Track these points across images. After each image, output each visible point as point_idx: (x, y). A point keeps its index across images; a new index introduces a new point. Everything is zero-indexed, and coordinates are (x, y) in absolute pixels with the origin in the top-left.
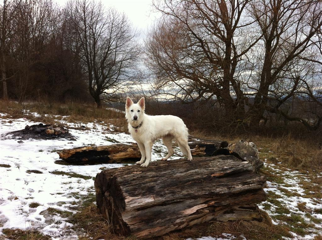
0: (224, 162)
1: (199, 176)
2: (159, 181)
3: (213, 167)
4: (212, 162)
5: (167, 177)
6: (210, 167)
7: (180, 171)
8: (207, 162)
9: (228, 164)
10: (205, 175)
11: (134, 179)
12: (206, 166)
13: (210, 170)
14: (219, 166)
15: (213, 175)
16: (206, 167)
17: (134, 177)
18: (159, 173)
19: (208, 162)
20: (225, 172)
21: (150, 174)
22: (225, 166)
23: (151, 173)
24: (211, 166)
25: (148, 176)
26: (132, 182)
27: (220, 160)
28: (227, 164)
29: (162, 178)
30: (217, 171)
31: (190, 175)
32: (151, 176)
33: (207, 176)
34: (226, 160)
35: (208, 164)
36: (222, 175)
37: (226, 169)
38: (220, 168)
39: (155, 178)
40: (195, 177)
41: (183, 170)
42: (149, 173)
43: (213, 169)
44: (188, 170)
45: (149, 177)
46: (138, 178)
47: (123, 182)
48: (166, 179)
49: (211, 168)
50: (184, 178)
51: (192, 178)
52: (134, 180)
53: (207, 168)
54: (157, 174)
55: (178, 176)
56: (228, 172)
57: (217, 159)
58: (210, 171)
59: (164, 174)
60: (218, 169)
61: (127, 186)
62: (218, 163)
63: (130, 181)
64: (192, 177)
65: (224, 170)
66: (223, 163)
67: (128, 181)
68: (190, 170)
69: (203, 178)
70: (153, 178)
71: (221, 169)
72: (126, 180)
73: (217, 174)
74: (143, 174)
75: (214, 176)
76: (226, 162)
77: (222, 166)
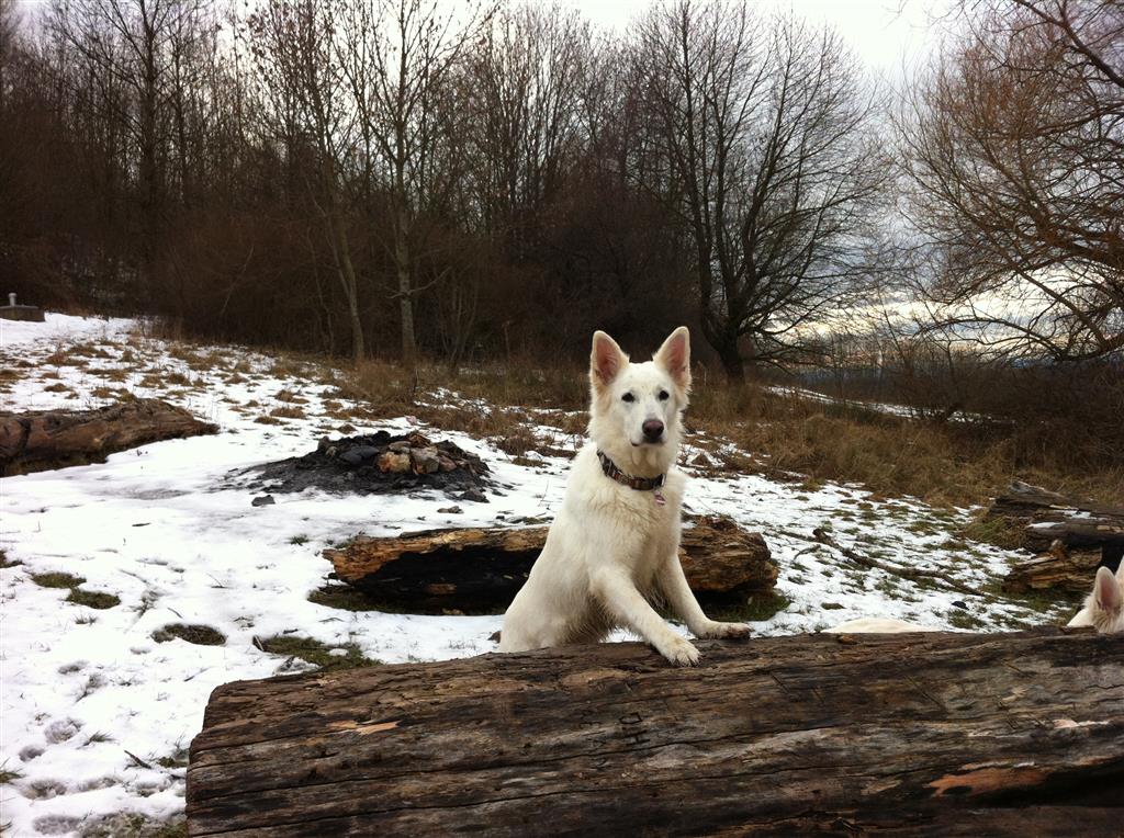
0: (1069, 678)
1: (831, 786)
2: (494, 807)
3: (966, 714)
4: (969, 675)
5: (571, 777)
6: (940, 715)
7: (688, 735)
8: (929, 673)
9: (1098, 695)
10: (883, 775)
11: (314, 771)
12: (916, 706)
13: (938, 737)
14: (1023, 712)
15: (944, 783)
16: (908, 714)
17: (318, 762)
18: (526, 737)
19: (940, 674)
20: (1056, 763)
21: (446, 746)
22: (1062, 714)
23: (462, 736)
24: (951, 707)
25: (428, 758)
26: (290, 793)
27: (1033, 667)
28: (1086, 701)
29: (529, 781)
30: (991, 747)
31: (759, 770)
32: (455, 758)
33: (893, 784)
34: (1089, 670)
35: (936, 689)
36: (1025, 780)
37: (1071, 742)
38: (1020, 729)
39: (475, 779)
40: (790, 792)
41: (721, 727)
42: (441, 739)
43: (958, 737)
44: (757, 732)
45: (440, 764)
46: (345, 765)
47: (219, 793)
48: (559, 787)
49: (943, 727)
50: (703, 792)
51: (769, 796)
52: (313, 777)
53: (913, 726)
54: (505, 747)
55: (657, 771)
56: (1083, 761)
57: (1019, 654)
58: (929, 745)
59: (561, 746)
60: (1001, 734)
61: (240, 819)
62: (1018, 691)
63: (280, 787)
64: (768, 784)
65: (1046, 744)
66: (1056, 688)
67: (264, 784)
68: (772, 732)
69: (855, 804)
70: (461, 776)
71: (1023, 736)
72: (250, 779)
73: (983, 777)
74: (399, 745)
75: (949, 791)
76: (1081, 682)
77: (1044, 710)
